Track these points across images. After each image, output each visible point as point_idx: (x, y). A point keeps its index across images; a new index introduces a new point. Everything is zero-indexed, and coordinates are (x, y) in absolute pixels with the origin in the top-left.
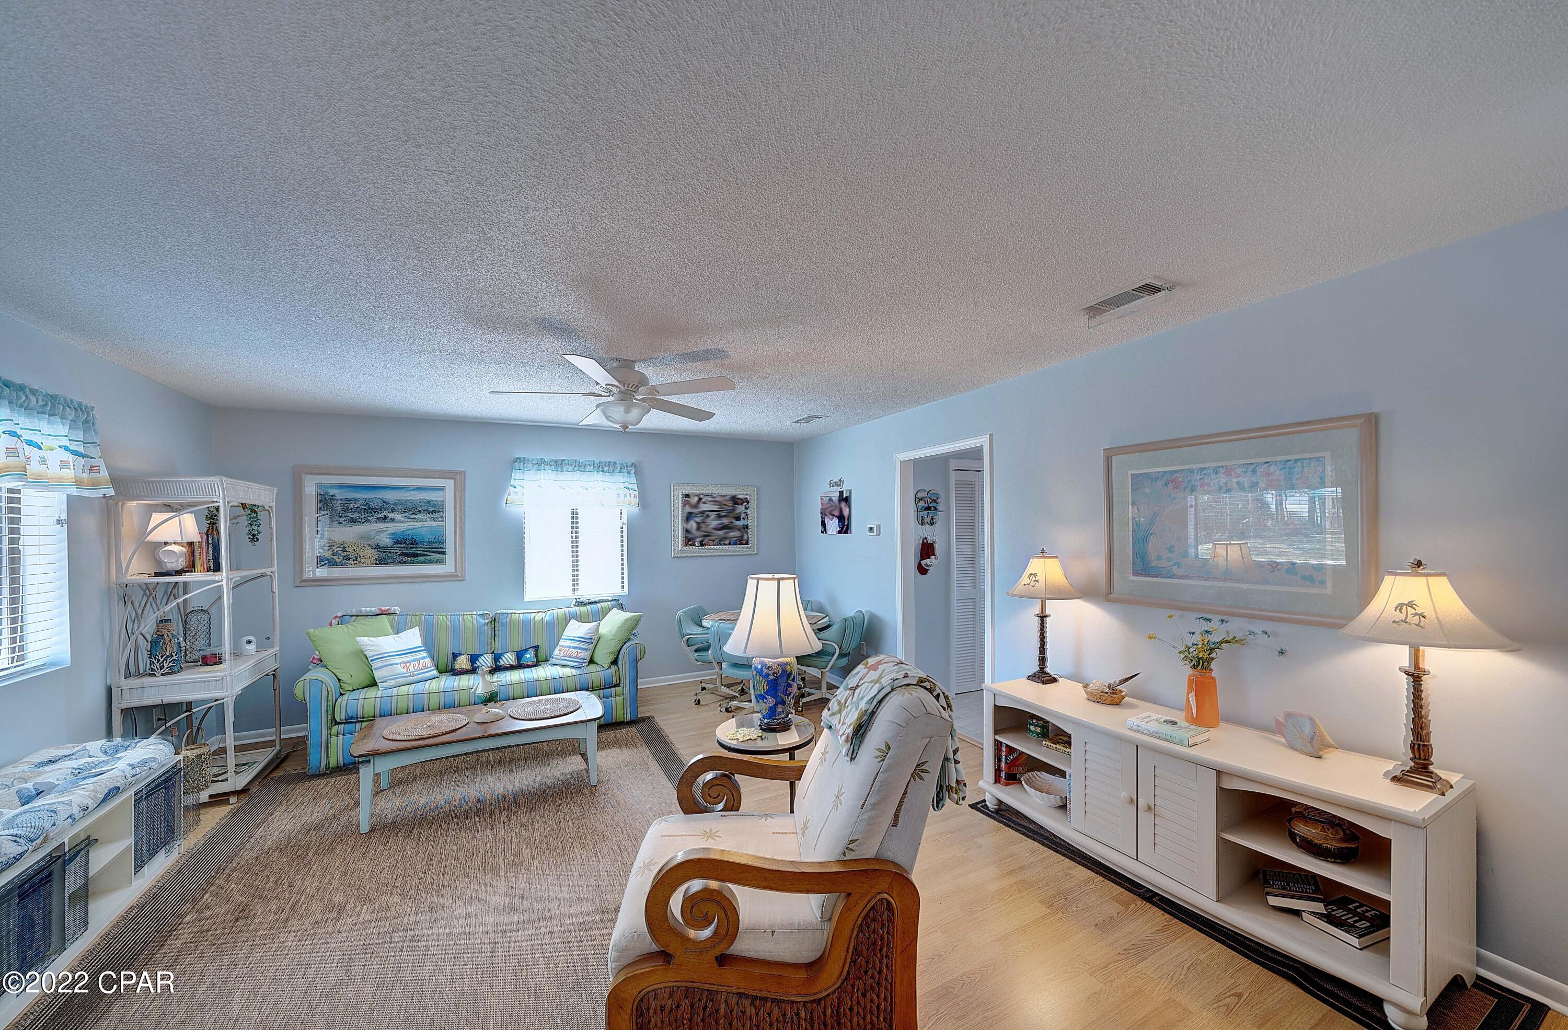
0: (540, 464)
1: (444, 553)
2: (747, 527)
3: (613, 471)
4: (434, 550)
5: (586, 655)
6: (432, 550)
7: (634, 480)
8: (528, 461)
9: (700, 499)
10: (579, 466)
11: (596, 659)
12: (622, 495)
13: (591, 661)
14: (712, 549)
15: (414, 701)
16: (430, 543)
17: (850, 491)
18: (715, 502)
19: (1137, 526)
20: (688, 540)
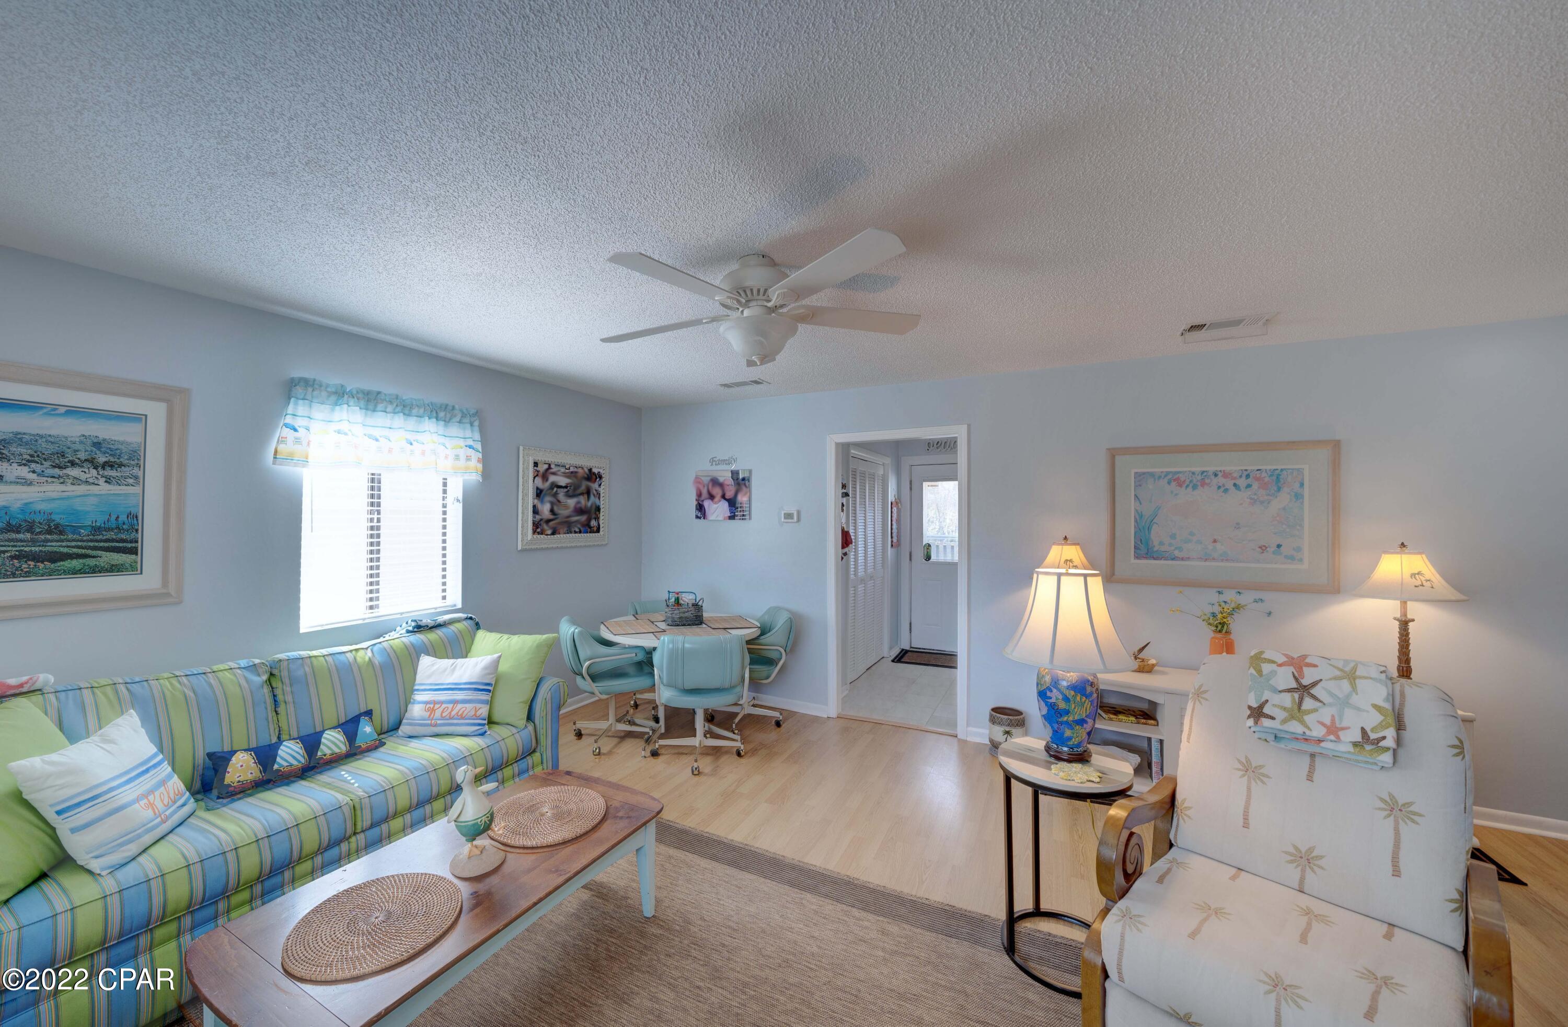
0: (340, 395)
1: (134, 551)
2: (598, 509)
3: (450, 419)
4: (106, 545)
5: (484, 711)
6: (102, 544)
7: (477, 436)
8: (321, 386)
9: (550, 468)
10: (405, 408)
11: (496, 718)
12: (462, 457)
13: (491, 722)
14: (563, 538)
15: (204, 875)
16: (96, 530)
17: (750, 471)
18: (566, 475)
19: (1139, 516)
20: (537, 527)
